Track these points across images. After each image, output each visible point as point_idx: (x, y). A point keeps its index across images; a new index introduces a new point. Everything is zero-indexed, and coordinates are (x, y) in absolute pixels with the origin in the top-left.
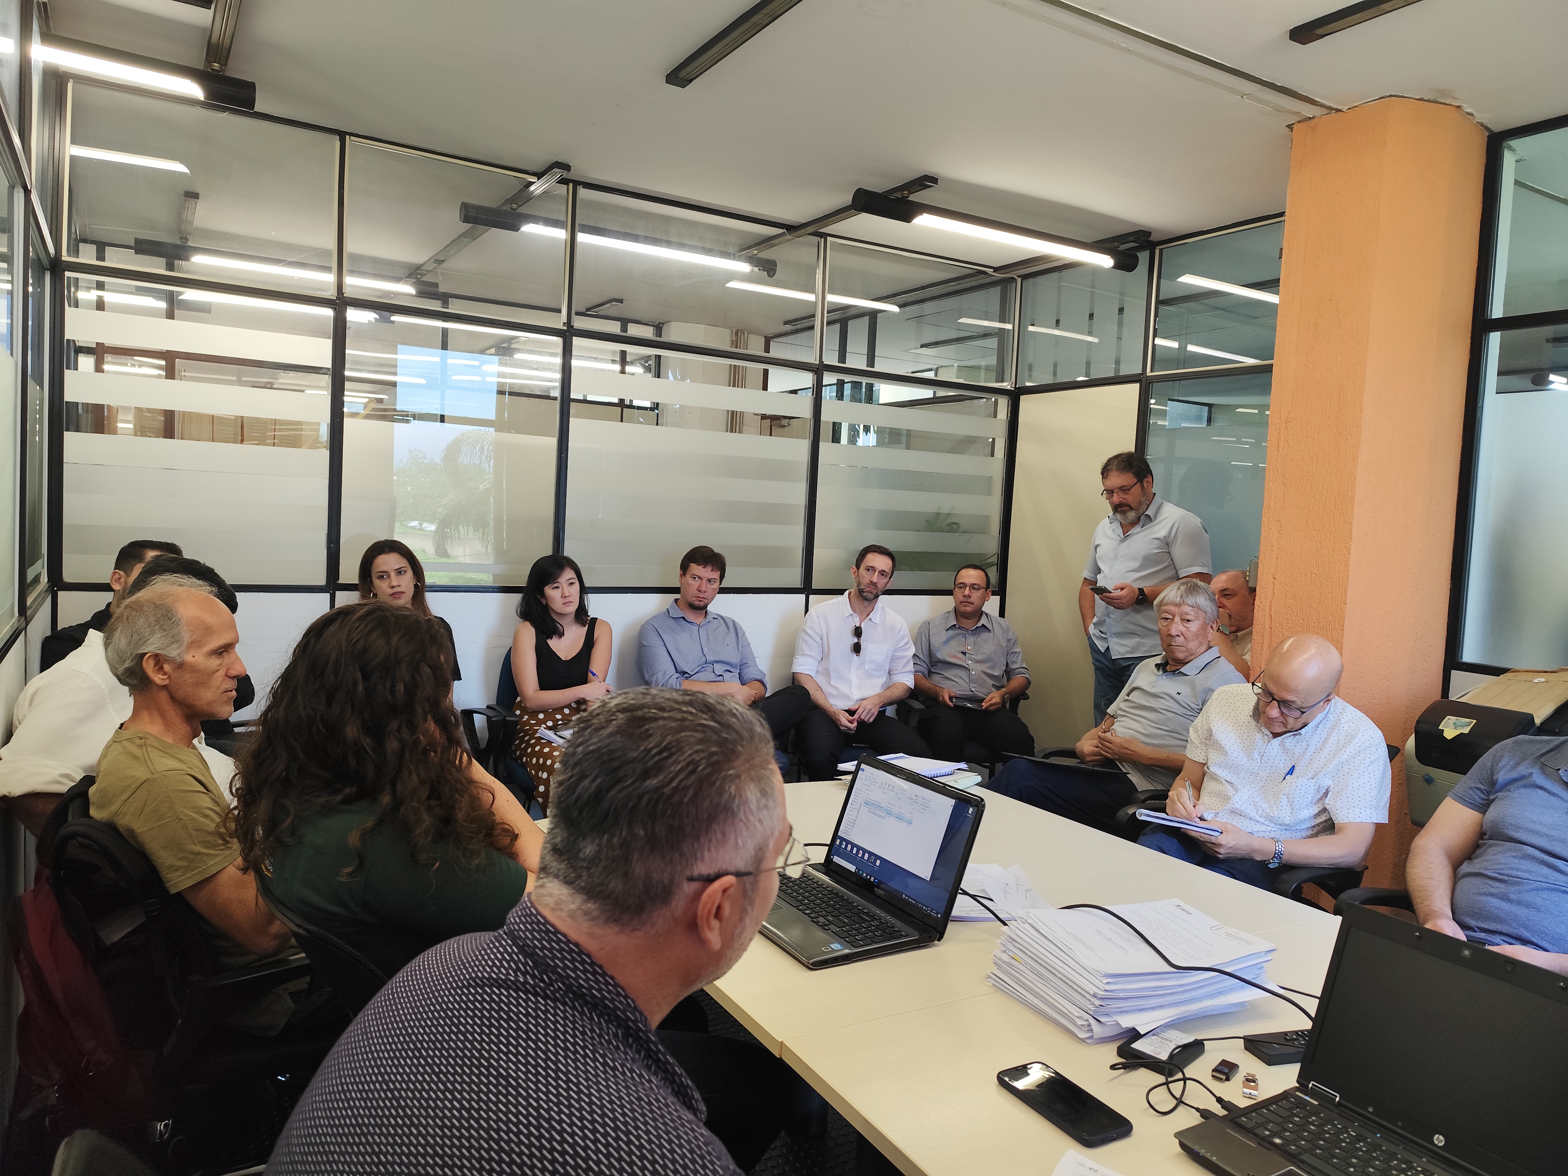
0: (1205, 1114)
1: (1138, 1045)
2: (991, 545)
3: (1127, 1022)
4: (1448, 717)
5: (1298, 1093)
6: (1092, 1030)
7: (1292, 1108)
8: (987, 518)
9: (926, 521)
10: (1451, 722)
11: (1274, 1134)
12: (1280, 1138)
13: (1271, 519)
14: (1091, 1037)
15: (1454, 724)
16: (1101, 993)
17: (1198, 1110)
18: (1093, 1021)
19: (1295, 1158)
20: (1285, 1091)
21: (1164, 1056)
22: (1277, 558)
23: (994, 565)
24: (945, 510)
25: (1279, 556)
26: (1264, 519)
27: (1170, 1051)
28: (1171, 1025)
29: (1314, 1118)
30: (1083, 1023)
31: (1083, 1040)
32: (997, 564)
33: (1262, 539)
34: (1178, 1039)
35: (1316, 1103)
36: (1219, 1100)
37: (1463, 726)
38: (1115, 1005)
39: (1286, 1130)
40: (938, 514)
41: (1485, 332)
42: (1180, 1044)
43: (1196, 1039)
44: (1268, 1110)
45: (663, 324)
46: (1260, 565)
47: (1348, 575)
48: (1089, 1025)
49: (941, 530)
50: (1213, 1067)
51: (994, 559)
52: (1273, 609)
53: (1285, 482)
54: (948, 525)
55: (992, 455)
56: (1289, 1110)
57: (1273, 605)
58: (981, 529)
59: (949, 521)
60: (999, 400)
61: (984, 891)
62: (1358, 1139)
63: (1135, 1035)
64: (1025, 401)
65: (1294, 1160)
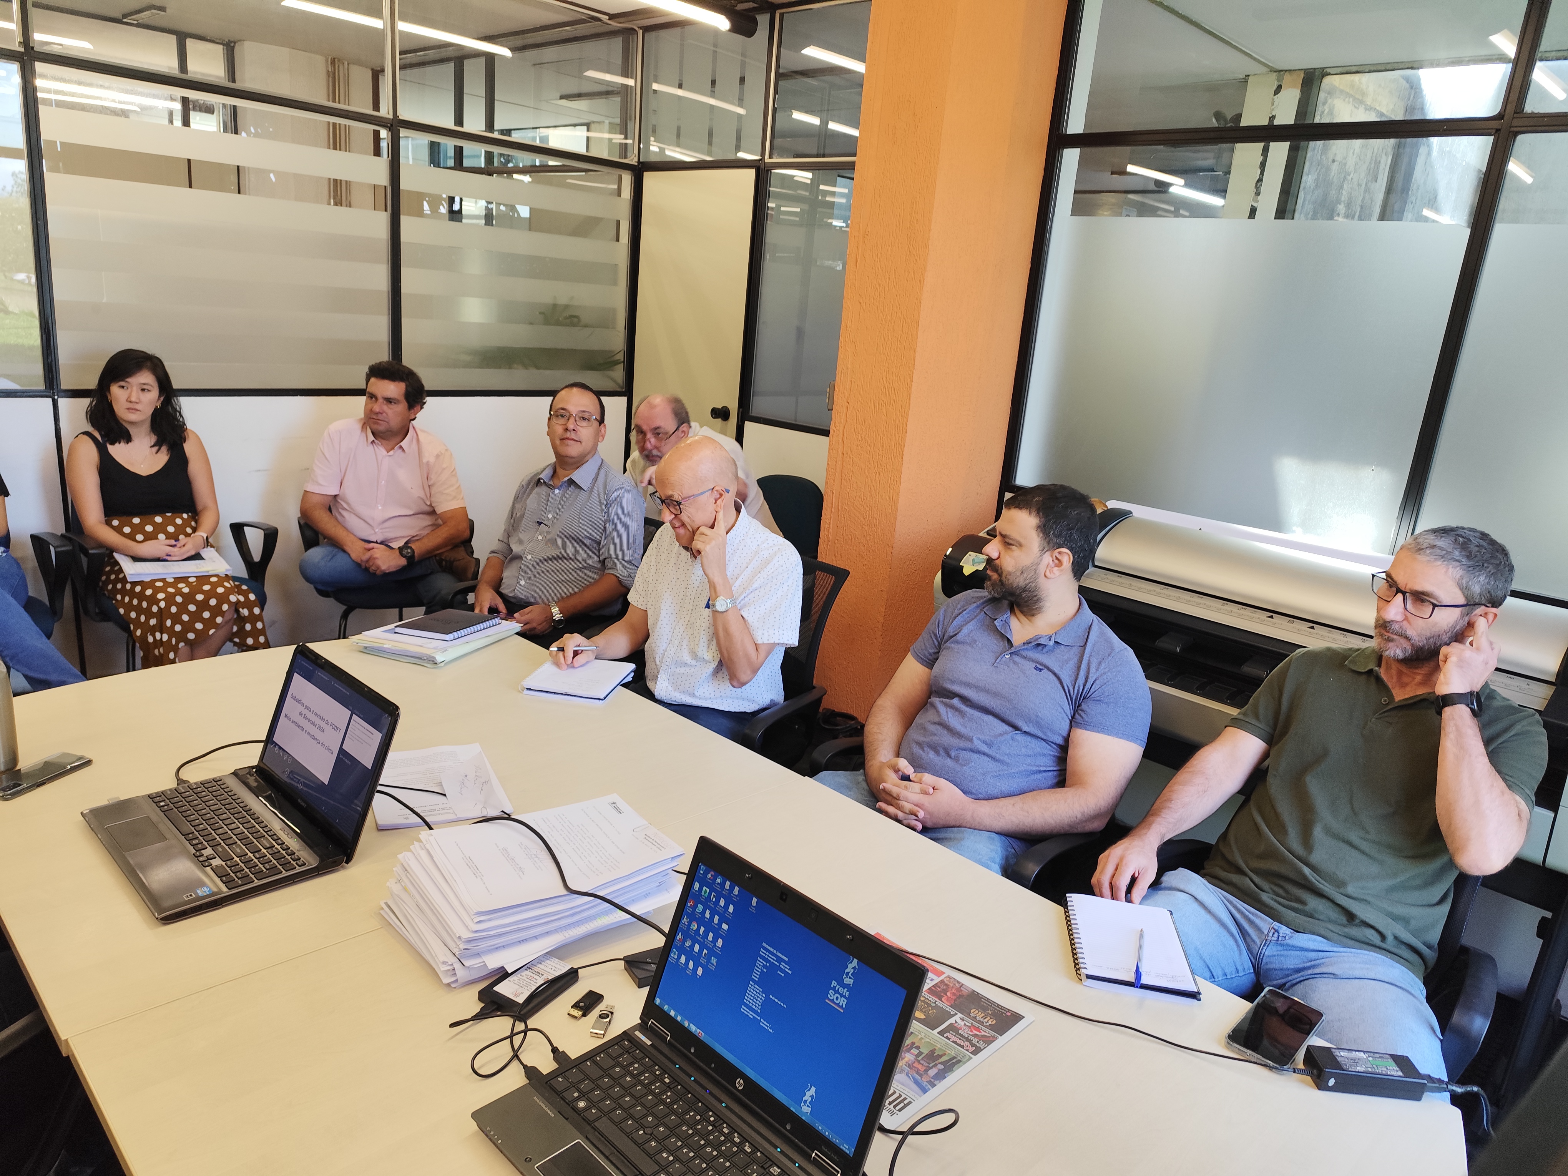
0: (531, 1072)
1: (500, 988)
2: (618, 342)
3: (493, 962)
4: (970, 553)
5: (637, 1033)
6: (456, 974)
7: (621, 1055)
8: (614, 311)
9: (540, 313)
10: (971, 558)
11: (583, 1096)
12: (588, 1100)
13: (847, 339)
14: (456, 981)
15: (973, 560)
16: (466, 935)
17: (525, 1067)
18: (457, 966)
19: (590, 1125)
20: (625, 1033)
21: (521, 1000)
22: (851, 381)
23: (620, 363)
24: (562, 301)
25: (853, 380)
26: (841, 339)
27: (534, 988)
28: (551, 954)
29: (636, 1065)
30: (449, 968)
31: (449, 985)
32: (624, 362)
33: (839, 361)
34: (552, 971)
35: (649, 1043)
36: (555, 1050)
37: (979, 563)
38: (484, 945)
39: (598, 1087)
40: (555, 306)
41: (1059, 149)
42: (550, 978)
43: (572, 968)
44: (595, 1062)
45: (235, 43)
46: (836, 389)
47: (909, 404)
48: (454, 969)
49: (558, 323)
50: (573, 1004)
51: (621, 357)
52: (845, 434)
53: (861, 301)
54: (566, 318)
55: (618, 240)
56: (613, 1059)
57: (845, 430)
58: (604, 322)
59: (567, 314)
60: (623, 176)
61: (440, 784)
62: (669, 1087)
63: (503, 975)
64: (650, 179)
65: (588, 1128)
